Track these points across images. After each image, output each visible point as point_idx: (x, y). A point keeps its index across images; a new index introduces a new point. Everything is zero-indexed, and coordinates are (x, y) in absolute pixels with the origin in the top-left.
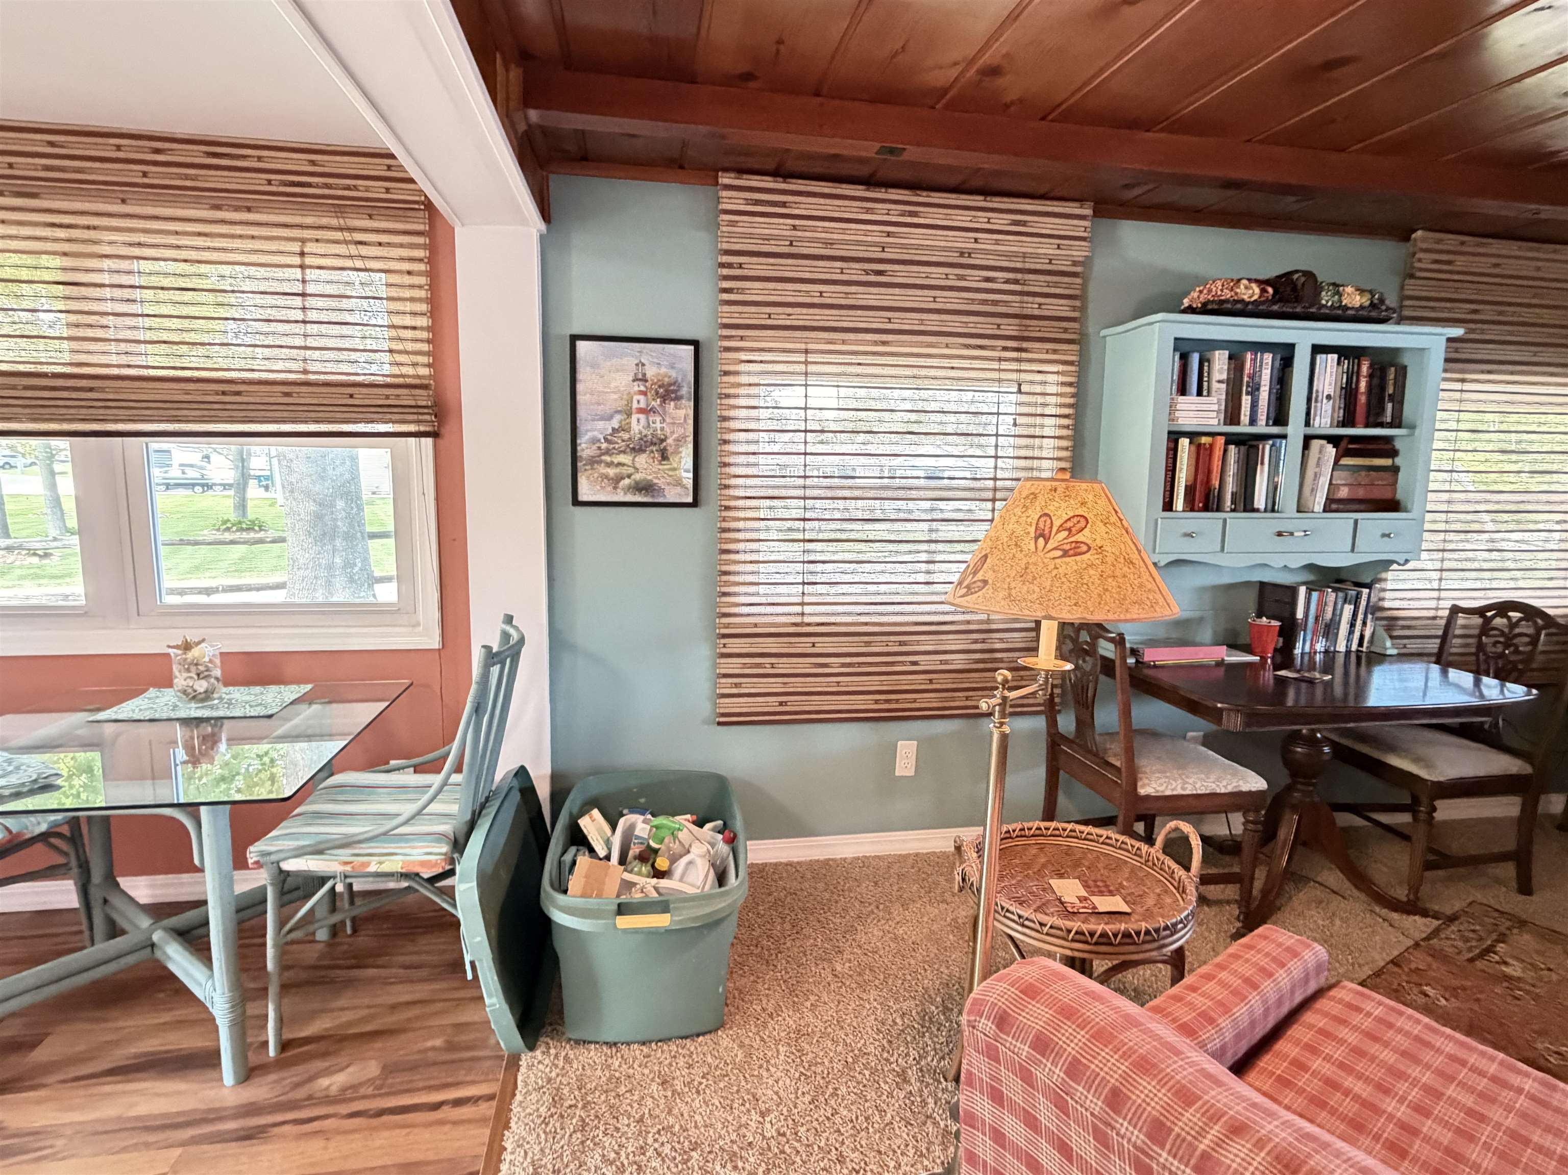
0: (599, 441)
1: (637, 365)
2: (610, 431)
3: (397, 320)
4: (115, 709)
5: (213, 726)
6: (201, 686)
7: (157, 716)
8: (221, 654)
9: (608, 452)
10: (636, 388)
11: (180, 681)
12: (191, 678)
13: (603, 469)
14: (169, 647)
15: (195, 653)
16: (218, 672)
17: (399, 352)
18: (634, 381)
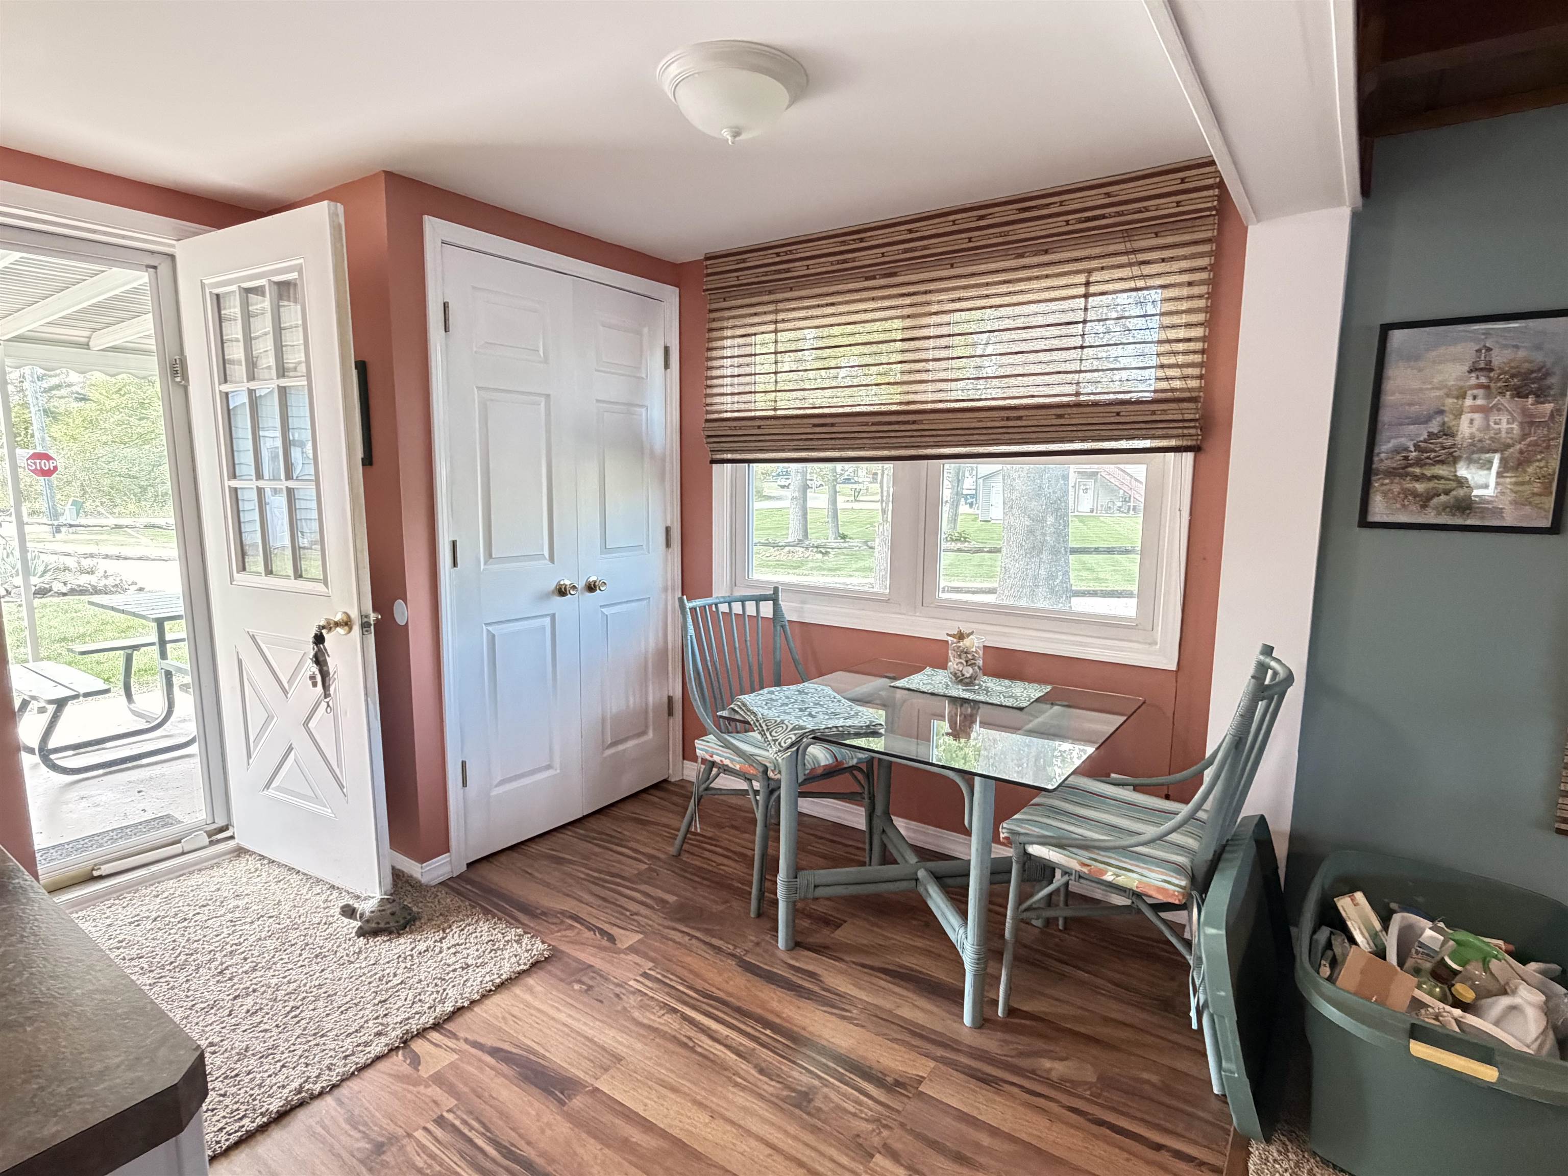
0: (1406, 449)
1: (1479, 351)
2: (1425, 436)
3: (1172, 334)
4: (906, 679)
5: (973, 708)
6: (968, 672)
7: (936, 691)
8: (984, 646)
9: (1419, 463)
10: (1473, 381)
11: (953, 664)
12: (961, 663)
13: (1409, 485)
14: (948, 635)
15: (966, 643)
16: (980, 662)
17: (1170, 366)
18: (1471, 371)
